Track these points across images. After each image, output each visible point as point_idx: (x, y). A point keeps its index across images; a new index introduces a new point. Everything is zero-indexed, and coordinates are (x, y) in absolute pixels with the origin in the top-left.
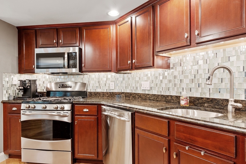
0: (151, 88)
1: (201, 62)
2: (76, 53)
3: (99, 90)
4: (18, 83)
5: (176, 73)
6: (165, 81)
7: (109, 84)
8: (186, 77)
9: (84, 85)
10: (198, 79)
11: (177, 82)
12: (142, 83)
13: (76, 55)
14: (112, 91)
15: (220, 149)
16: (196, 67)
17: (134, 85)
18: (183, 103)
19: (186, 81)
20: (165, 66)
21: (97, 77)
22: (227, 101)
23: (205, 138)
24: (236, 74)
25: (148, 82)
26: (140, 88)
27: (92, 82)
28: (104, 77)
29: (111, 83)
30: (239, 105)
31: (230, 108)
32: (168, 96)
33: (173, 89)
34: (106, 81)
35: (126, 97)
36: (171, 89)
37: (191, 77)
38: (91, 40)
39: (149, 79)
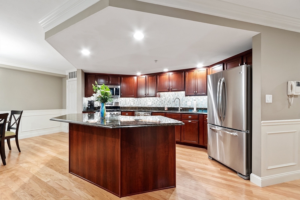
0: (152, 105)
1: (171, 96)
2: (119, 88)
3: (125, 106)
4: (87, 102)
5: (163, 99)
6: (158, 102)
7: (131, 103)
8: (166, 100)
9: (117, 103)
10: (170, 102)
11: (163, 102)
12: (148, 102)
13: (119, 89)
14: (132, 106)
15: (178, 118)
16: (169, 97)
17: (143, 103)
18: (166, 109)
19: (166, 102)
20: (155, 95)
21: (125, 99)
22: (179, 108)
23: (175, 116)
24: (181, 100)
25: (151, 102)
26: (147, 105)
27: (122, 102)
28: (128, 99)
29: (132, 102)
30: (181, 109)
31: (179, 109)
32: (160, 107)
33: (162, 105)
34: (129, 102)
35: (139, 109)
36: (161, 105)
37: (168, 101)
38: (125, 82)
39: (151, 101)
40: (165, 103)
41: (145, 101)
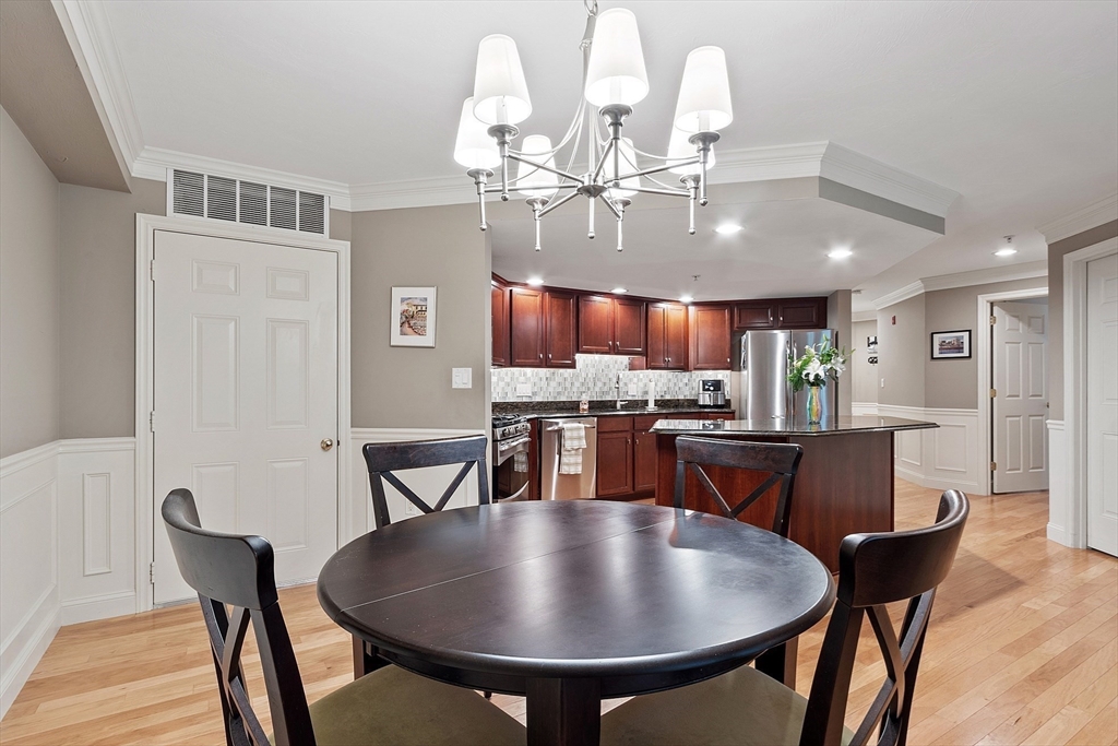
12: (517, 386)
18: (585, 407)
22: (615, 401)
31: (618, 405)
39: (528, 379)
40: (575, 389)
41: (508, 379)
